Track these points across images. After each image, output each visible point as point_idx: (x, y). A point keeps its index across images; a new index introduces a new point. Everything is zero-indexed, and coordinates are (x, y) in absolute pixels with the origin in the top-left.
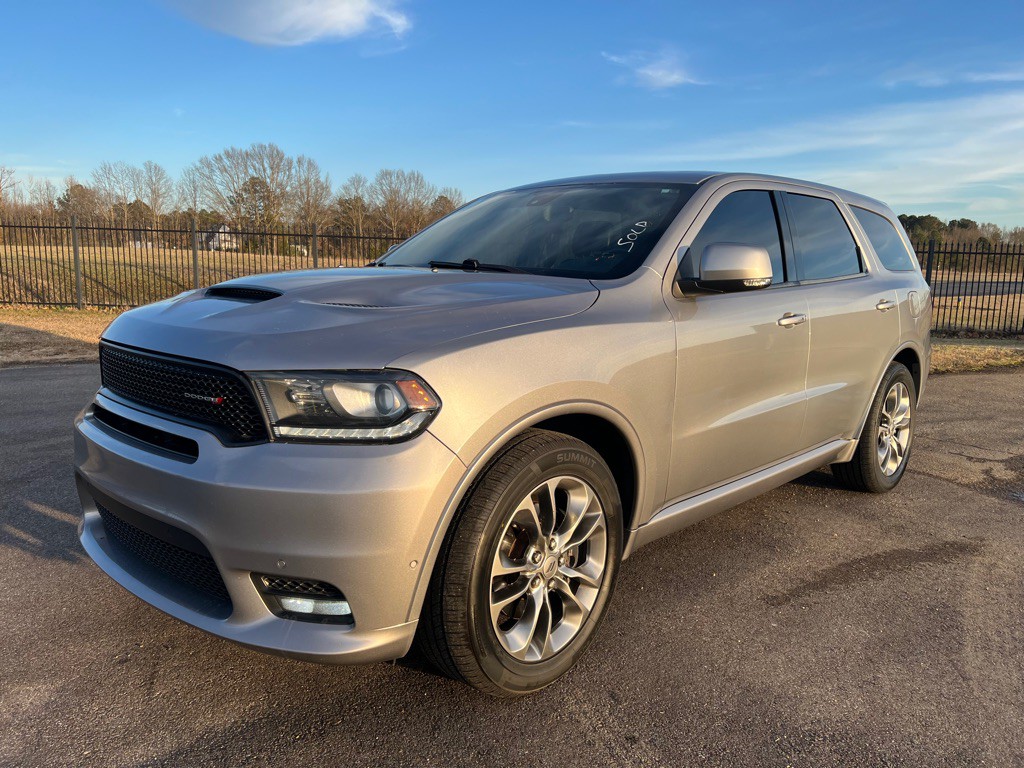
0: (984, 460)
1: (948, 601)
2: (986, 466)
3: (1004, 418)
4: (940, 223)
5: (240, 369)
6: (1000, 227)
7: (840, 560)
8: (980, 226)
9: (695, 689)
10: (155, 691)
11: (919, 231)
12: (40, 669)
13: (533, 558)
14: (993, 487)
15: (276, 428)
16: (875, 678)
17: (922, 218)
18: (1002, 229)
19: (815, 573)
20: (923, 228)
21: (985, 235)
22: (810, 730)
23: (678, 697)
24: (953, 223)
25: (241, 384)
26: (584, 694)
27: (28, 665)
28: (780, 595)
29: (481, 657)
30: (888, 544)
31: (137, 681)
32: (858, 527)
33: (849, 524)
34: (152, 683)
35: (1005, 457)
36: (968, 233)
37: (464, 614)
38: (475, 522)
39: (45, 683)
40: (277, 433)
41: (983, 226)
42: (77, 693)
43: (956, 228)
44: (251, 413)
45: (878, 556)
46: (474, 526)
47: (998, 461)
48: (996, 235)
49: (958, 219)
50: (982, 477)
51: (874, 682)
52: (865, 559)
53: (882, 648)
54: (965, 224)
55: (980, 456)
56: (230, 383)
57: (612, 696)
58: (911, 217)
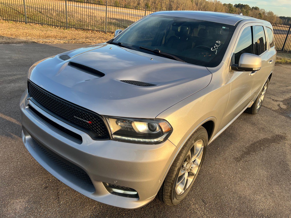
0: (277, 101)
1: (283, 159)
2: (278, 103)
3: (278, 84)
4: (249, 7)
5: (100, 114)
6: (265, 10)
7: (251, 143)
8: (260, 9)
9: (226, 198)
10: (61, 202)
11: (243, 9)
12: (18, 191)
13: (186, 166)
14: (282, 112)
15: (113, 136)
16: (273, 192)
17: (245, 5)
18: (266, 11)
19: (246, 148)
20: (244, 9)
21: (261, 13)
22: (261, 214)
23: (221, 201)
24: (253, 8)
25: (99, 118)
26: (195, 200)
27: (13, 190)
28: (238, 157)
29: (173, 200)
30: (262, 136)
31: (53, 197)
32: (252, 128)
33: (249, 127)
34: (59, 198)
35: (282, 99)
36: (257, 11)
37: (170, 191)
38: (177, 163)
39: (22, 198)
40: (114, 137)
41: (261, 9)
42: (34, 203)
43: (253, 9)
44: (103, 128)
45: (261, 141)
46: (176, 165)
47: (280, 101)
48: (264, 13)
49: (255, 7)
50: (278, 107)
51: (273, 193)
52: (257, 142)
53: (271, 179)
54: (256, 8)
55: (276, 99)
56: (95, 117)
57: (203, 201)
58: (242, 5)
